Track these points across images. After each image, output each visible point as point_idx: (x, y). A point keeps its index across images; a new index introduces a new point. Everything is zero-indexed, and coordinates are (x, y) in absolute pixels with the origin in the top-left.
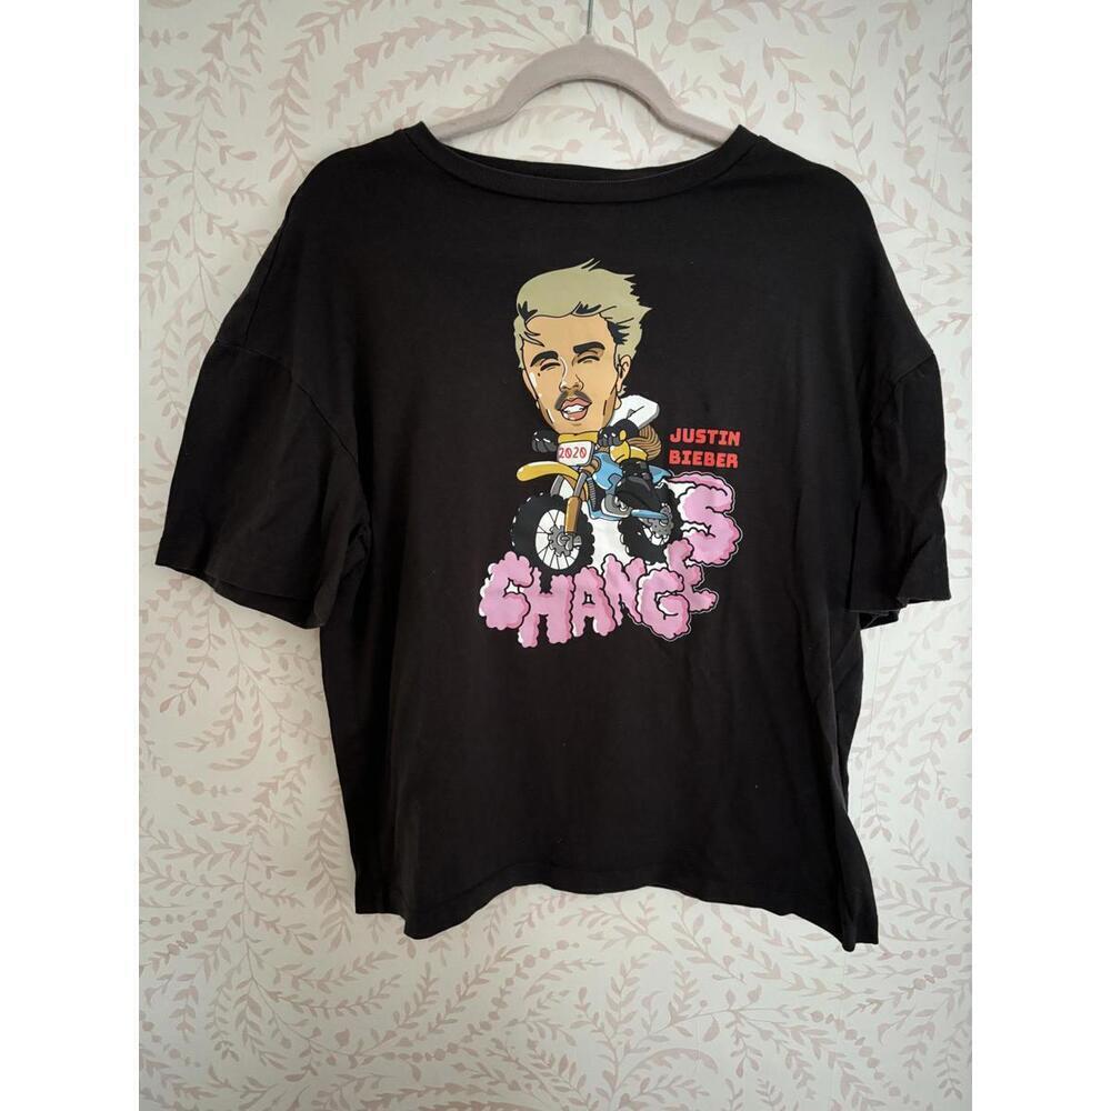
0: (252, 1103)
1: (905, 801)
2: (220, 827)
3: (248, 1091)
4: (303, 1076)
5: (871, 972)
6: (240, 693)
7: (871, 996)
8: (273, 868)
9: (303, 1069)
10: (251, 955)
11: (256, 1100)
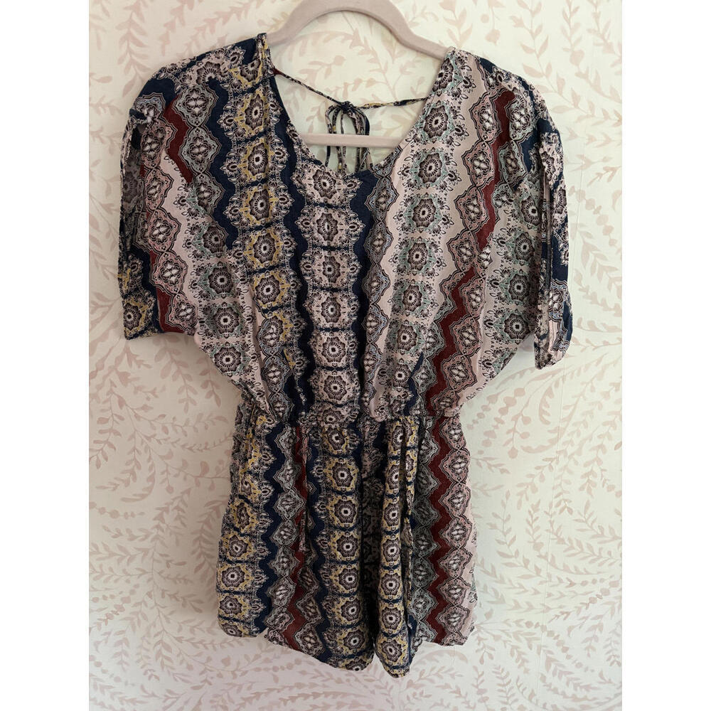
0: (170, 705)
1: (582, 489)
2: (132, 538)
3: (168, 698)
4: (203, 686)
5: (562, 596)
6: (138, 451)
7: (561, 610)
8: (170, 561)
9: (202, 682)
10: (161, 616)
11: (173, 703)
